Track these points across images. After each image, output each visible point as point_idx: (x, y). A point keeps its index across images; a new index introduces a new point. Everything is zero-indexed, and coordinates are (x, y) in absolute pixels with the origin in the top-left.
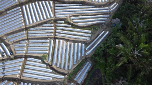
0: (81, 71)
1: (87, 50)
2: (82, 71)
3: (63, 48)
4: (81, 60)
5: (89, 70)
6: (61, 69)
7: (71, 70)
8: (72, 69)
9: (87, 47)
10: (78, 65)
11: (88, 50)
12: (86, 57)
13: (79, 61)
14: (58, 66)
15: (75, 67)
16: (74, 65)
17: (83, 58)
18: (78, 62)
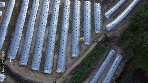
0: (93, 76)
1: (107, 17)
2: (96, 76)
3: (40, 13)
4: (95, 44)
5: (118, 74)
6: (33, 71)
7: (64, 75)
8: (68, 71)
9: (108, 9)
10: (87, 58)
11: (110, 16)
12: (108, 35)
13: (88, 47)
14: (24, 62)
15: (77, 64)
16: (72, 58)
17: (100, 39)
18: (86, 50)
